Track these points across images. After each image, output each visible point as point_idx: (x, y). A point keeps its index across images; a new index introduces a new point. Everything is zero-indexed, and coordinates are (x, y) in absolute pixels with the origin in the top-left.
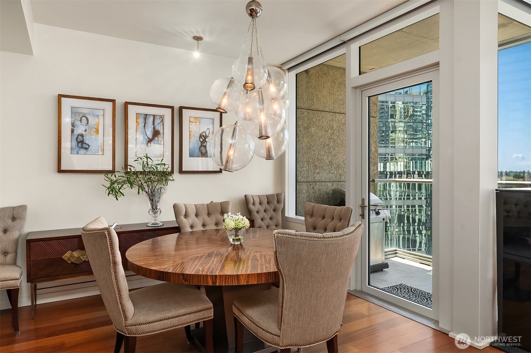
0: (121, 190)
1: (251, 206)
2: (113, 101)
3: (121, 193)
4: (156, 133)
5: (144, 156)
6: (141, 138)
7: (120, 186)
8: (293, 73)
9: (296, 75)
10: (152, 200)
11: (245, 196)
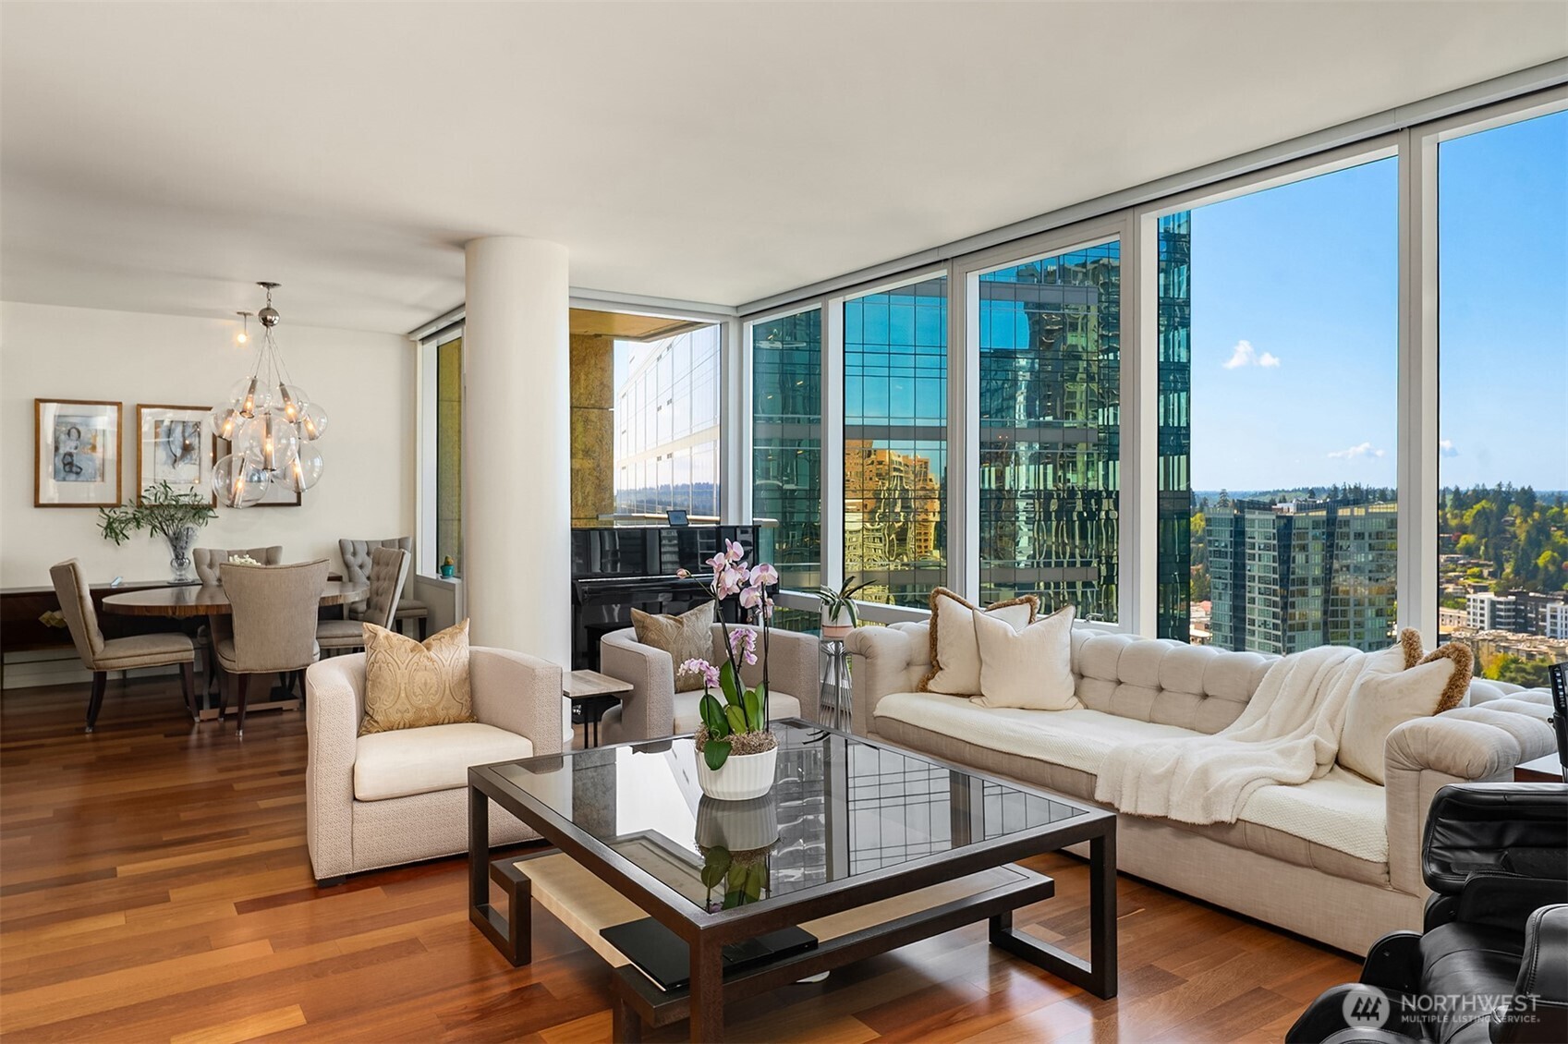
0: (124, 532)
1: (349, 557)
2: (119, 404)
3: (124, 535)
4: (187, 449)
5: (161, 484)
6: (162, 454)
7: (123, 525)
8: (432, 346)
9: (438, 348)
10: (175, 548)
11: (340, 541)
